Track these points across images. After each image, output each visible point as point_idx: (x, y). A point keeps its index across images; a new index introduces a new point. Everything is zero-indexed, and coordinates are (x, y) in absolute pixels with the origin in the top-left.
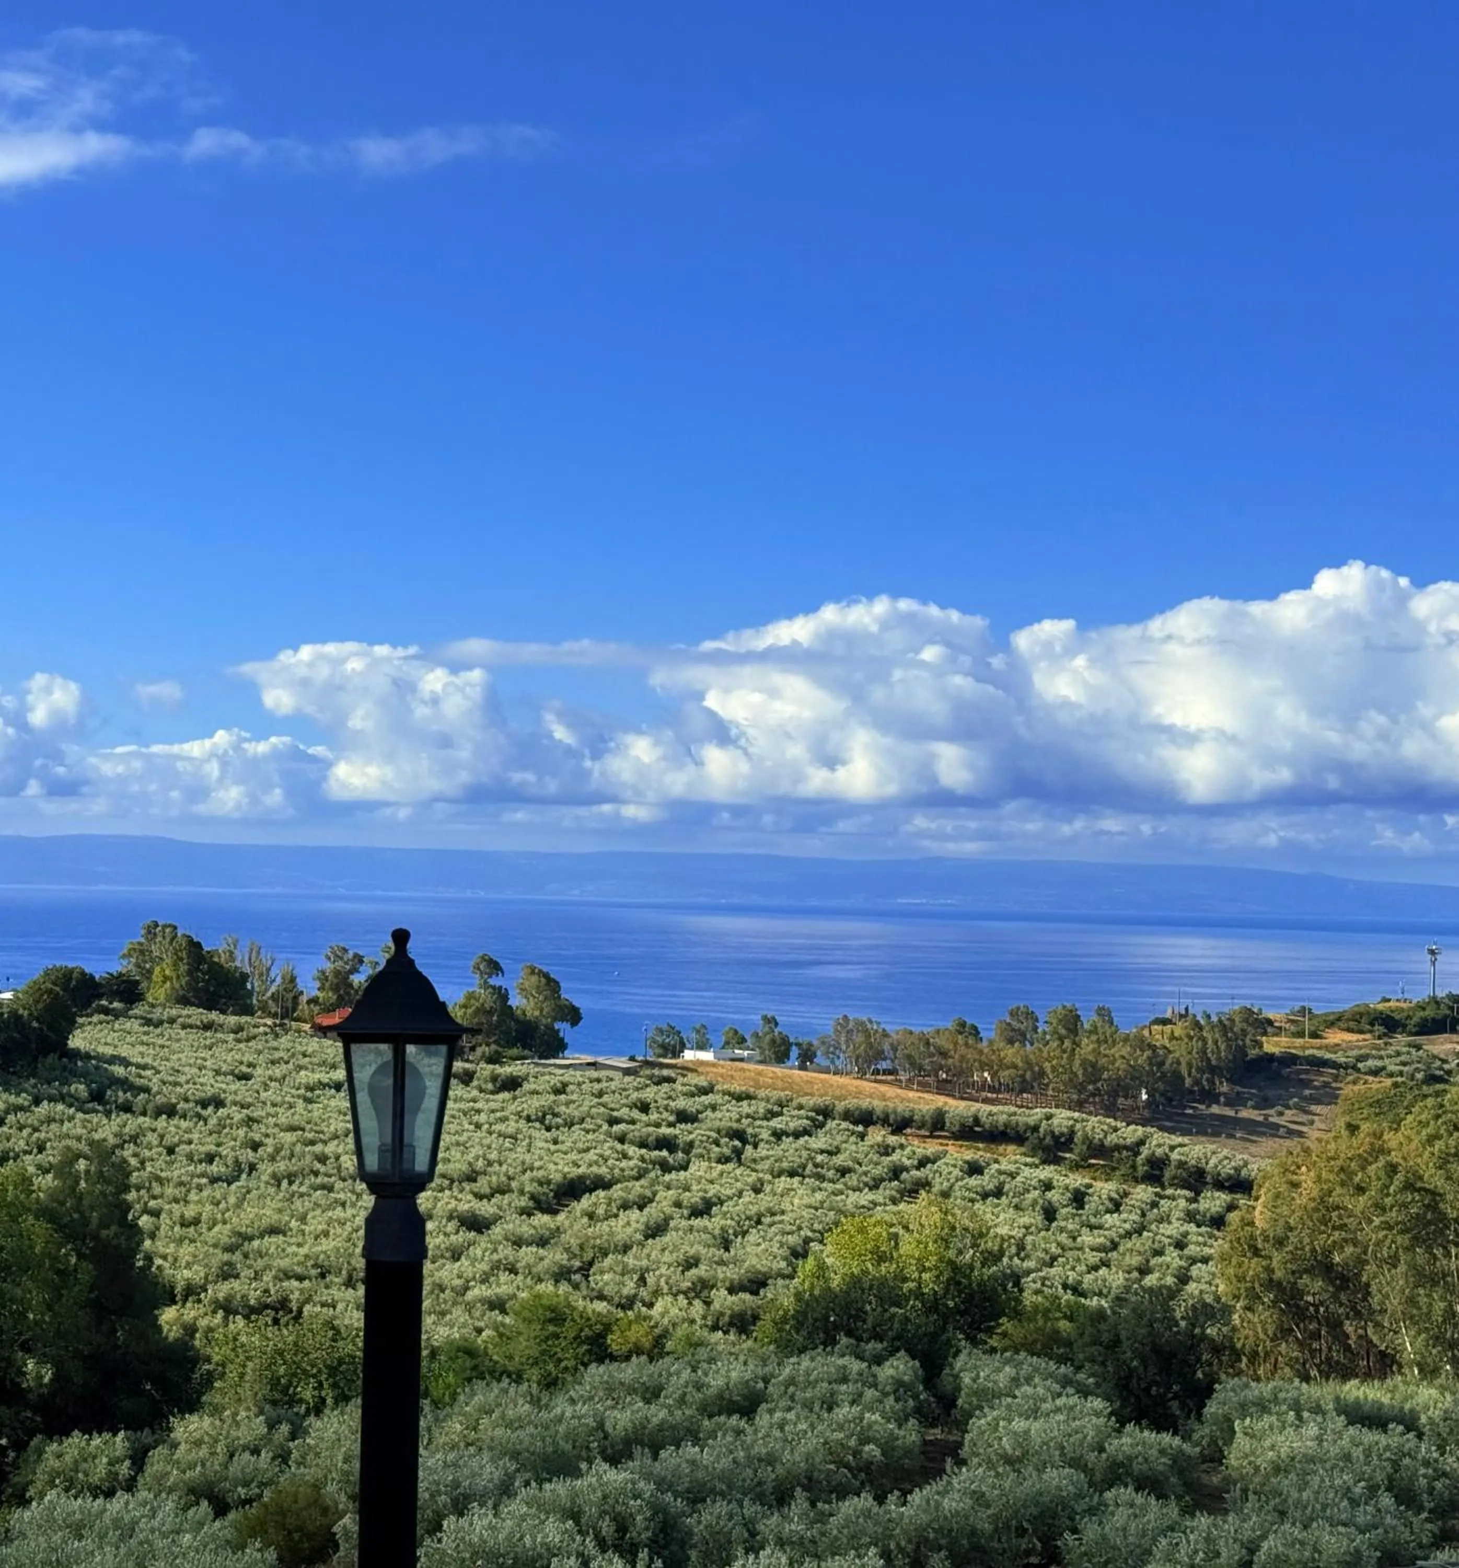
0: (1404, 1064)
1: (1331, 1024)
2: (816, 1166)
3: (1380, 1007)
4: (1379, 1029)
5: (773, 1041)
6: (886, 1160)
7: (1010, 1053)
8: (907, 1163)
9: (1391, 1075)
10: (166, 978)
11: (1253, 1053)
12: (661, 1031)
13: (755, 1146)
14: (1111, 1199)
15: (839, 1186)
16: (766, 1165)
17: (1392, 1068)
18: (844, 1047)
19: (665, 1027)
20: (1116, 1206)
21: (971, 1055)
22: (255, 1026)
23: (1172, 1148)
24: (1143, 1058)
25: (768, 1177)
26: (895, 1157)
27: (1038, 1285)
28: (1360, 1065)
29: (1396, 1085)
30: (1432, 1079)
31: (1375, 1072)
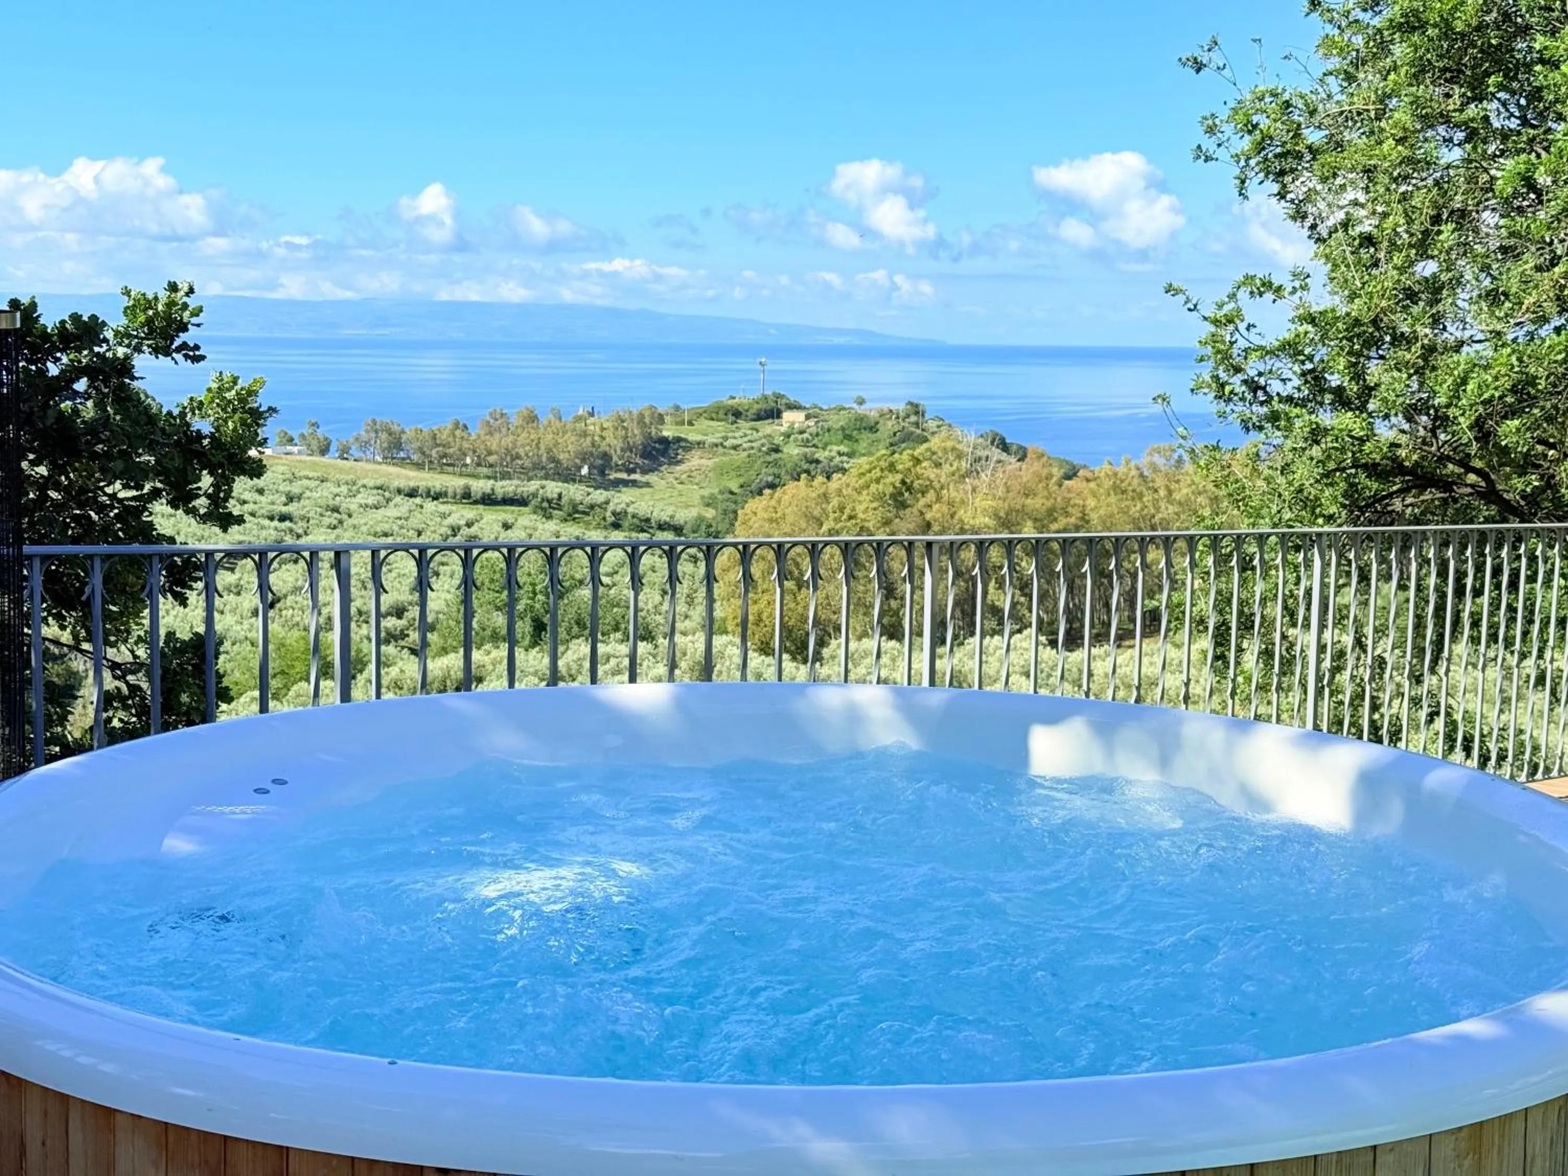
0: (752, 441)
1: (700, 416)
3: (731, 402)
4: (730, 418)
5: (317, 440)
9: (745, 449)
11: (655, 437)
17: (745, 445)
18: (373, 442)
23: (627, 504)
31: (735, 448)
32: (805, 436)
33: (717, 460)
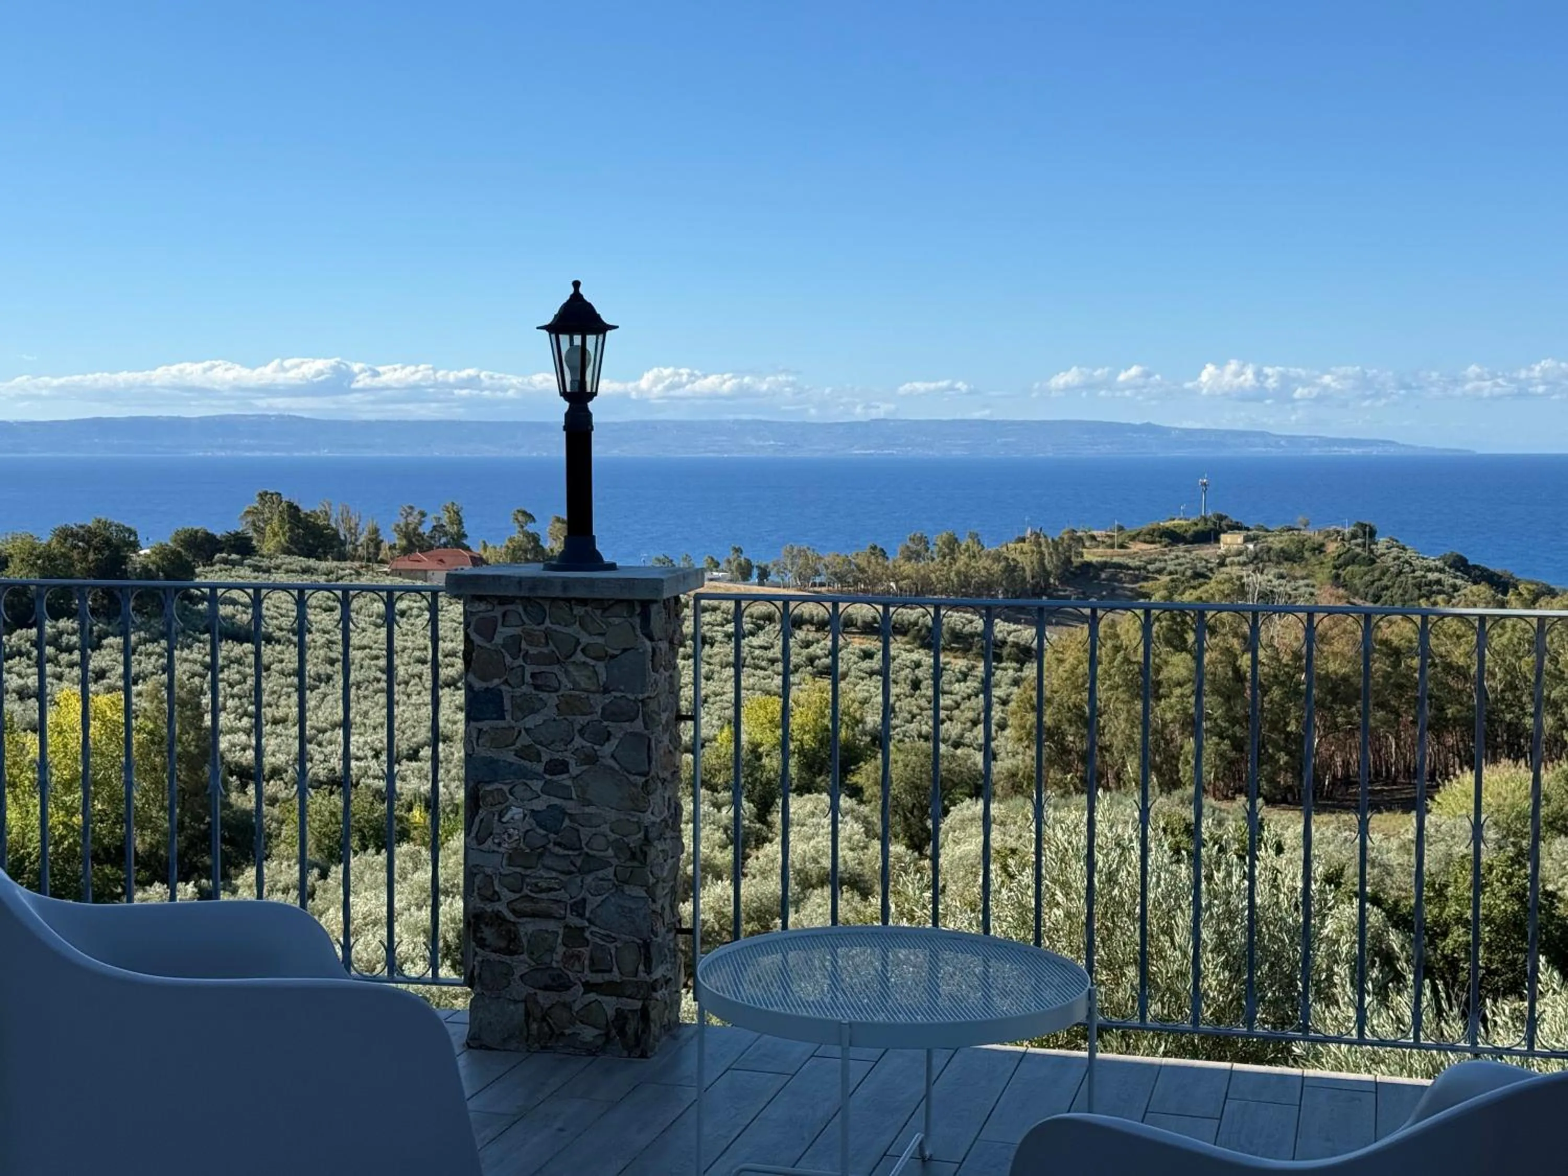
0: (1180, 564)
1: (1133, 538)
2: (753, 658)
3: (1168, 524)
4: (1166, 540)
5: (740, 564)
6: (805, 652)
7: (908, 568)
8: (819, 652)
9: (1170, 573)
10: (275, 535)
11: (1076, 561)
12: (659, 560)
13: (712, 645)
14: (961, 672)
15: (769, 672)
16: (716, 660)
17: (1171, 568)
18: (789, 567)
19: (662, 557)
20: (964, 677)
21: (879, 570)
22: (343, 569)
23: (1009, 633)
24: (997, 568)
25: (717, 668)
26: (811, 650)
27: (901, 736)
28: (1149, 567)
29: (1173, 580)
30: (1197, 575)
31: (1160, 572)
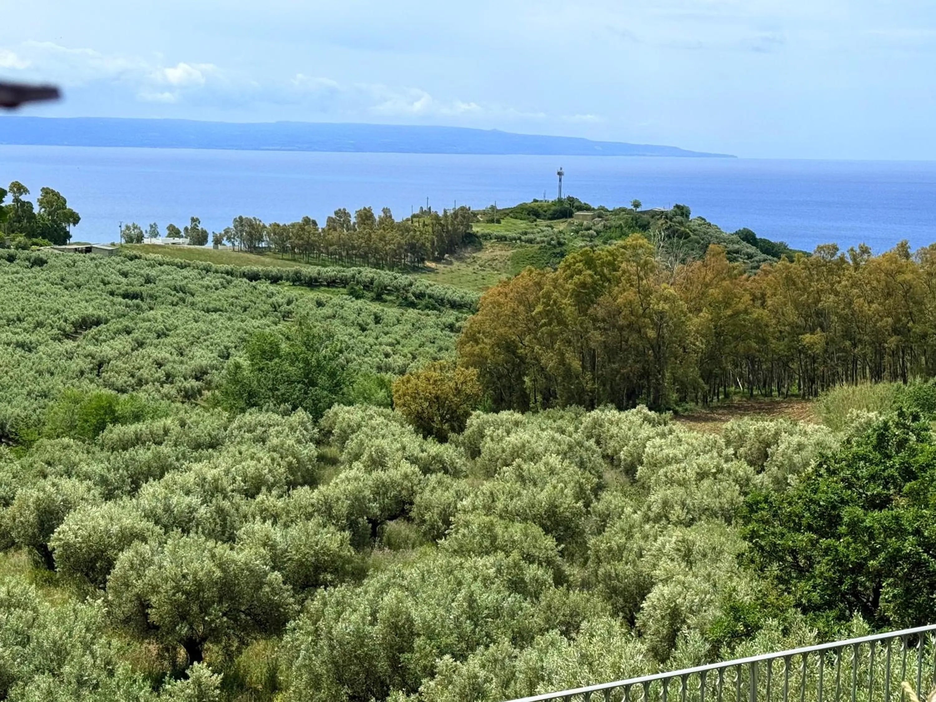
0: (545, 236)
1: (506, 215)
3: (533, 205)
4: (532, 217)
6: (269, 301)
7: (336, 236)
13: (193, 295)
15: (243, 317)
16: (200, 306)
17: (539, 240)
18: (240, 235)
24: (408, 237)
26: (275, 298)
28: (523, 238)
29: (540, 249)
30: (559, 244)
31: (530, 241)
32: (591, 232)
33: (515, 251)
